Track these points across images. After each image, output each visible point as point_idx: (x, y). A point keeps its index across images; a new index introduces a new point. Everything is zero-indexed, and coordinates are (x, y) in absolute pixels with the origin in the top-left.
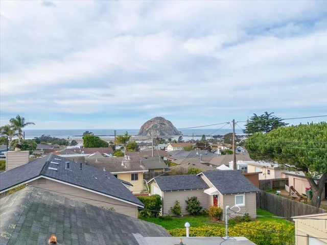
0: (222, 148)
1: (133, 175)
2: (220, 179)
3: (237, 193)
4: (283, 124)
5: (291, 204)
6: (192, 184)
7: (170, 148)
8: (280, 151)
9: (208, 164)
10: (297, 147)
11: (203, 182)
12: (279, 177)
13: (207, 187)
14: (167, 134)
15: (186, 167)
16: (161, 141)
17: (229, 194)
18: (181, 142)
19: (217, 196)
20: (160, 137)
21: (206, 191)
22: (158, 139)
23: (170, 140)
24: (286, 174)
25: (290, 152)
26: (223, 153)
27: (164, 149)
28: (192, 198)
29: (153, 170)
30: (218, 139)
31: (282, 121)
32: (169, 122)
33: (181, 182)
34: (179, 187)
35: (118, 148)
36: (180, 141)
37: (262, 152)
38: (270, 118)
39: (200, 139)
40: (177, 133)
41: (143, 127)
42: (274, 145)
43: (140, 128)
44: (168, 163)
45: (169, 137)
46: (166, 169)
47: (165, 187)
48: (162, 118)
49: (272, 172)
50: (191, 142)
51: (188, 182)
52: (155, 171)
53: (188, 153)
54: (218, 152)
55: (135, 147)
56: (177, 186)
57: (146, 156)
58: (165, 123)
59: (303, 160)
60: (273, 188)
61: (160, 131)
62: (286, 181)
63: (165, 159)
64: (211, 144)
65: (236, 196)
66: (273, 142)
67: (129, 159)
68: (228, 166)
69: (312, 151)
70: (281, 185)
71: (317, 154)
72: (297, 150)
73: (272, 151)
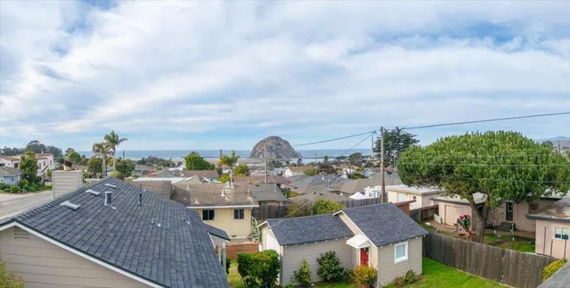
0: (348, 170)
1: (236, 211)
2: (370, 219)
3: (397, 242)
6: (326, 231)
7: (288, 173)
8: (450, 171)
9: (338, 192)
10: (475, 165)
11: (343, 225)
12: (427, 205)
13: (351, 235)
14: (284, 157)
15: (312, 198)
16: (278, 165)
17: (387, 244)
18: (302, 165)
19: (367, 249)
20: (277, 160)
21: (350, 242)
22: (273, 162)
23: (288, 163)
24: (435, 200)
25: (466, 172)
26: (350, 176)
27: (281, 174)
28: (327, 254)
29: (266, 202)
30: (342, 161)
32: (286, 143)
33: (309, 228)
34: (306, 238)
35: (225, 172)
36: (300, 164)
37: (424, 174)
38: (401, 134)
39: (322, 161)
40: (295, 155)
41: (254, 148)
42: (442, 163)
43: (251, 149)
44: (286, 192)
45: (287, 159)
46: (284, 202)
47: (285, 237)
48: (278, 138)
49: (419, 199)
50: (313, 164)
51: (320, 227)
52: (269, 204)
53: (312, 178)
54: (345, 176)
55: (245, 171)
56: (302, 235)
57: (258, 182)
58: (282, 143)
60: (422, 220)
61: (276, 153)
62: (436, 210)
63: (283, 186)
64: (335, 167)
65: (396, 245)
67: (232, 187)
68: (363, 193)
69: (493, 169)
70: (430, 214)
71: (499, 173)
72: (476, 169)
73: (438, 171)
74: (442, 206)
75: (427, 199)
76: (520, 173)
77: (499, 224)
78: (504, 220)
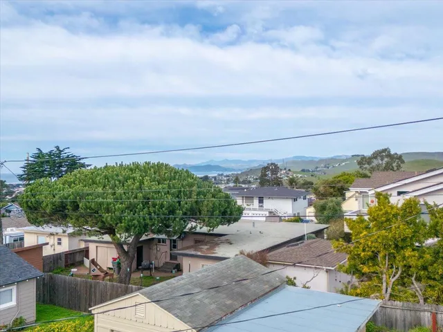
4: (83, 165)
5: (91, 286)
8: (76, 207)
10: (101, 200)
12: (75, 247)
24: (86, 241)
25: (90, 208)
31: (82, 161)
37: (48, 211)
38: (64, 155)
42: (67, 199)
49: (65, 241)
59: (109, 219)
60: (66, 266)
62: (86, 252)
66: (65, 193)
69: (121, 203)
70: (78, 258)
71: (127, 208)
72: (101, 204)
73: (64, 207)
74: (92, 247)
75: (76, 239)
76: (154, 207)
77: (162, 265)
78: (168, 260)
